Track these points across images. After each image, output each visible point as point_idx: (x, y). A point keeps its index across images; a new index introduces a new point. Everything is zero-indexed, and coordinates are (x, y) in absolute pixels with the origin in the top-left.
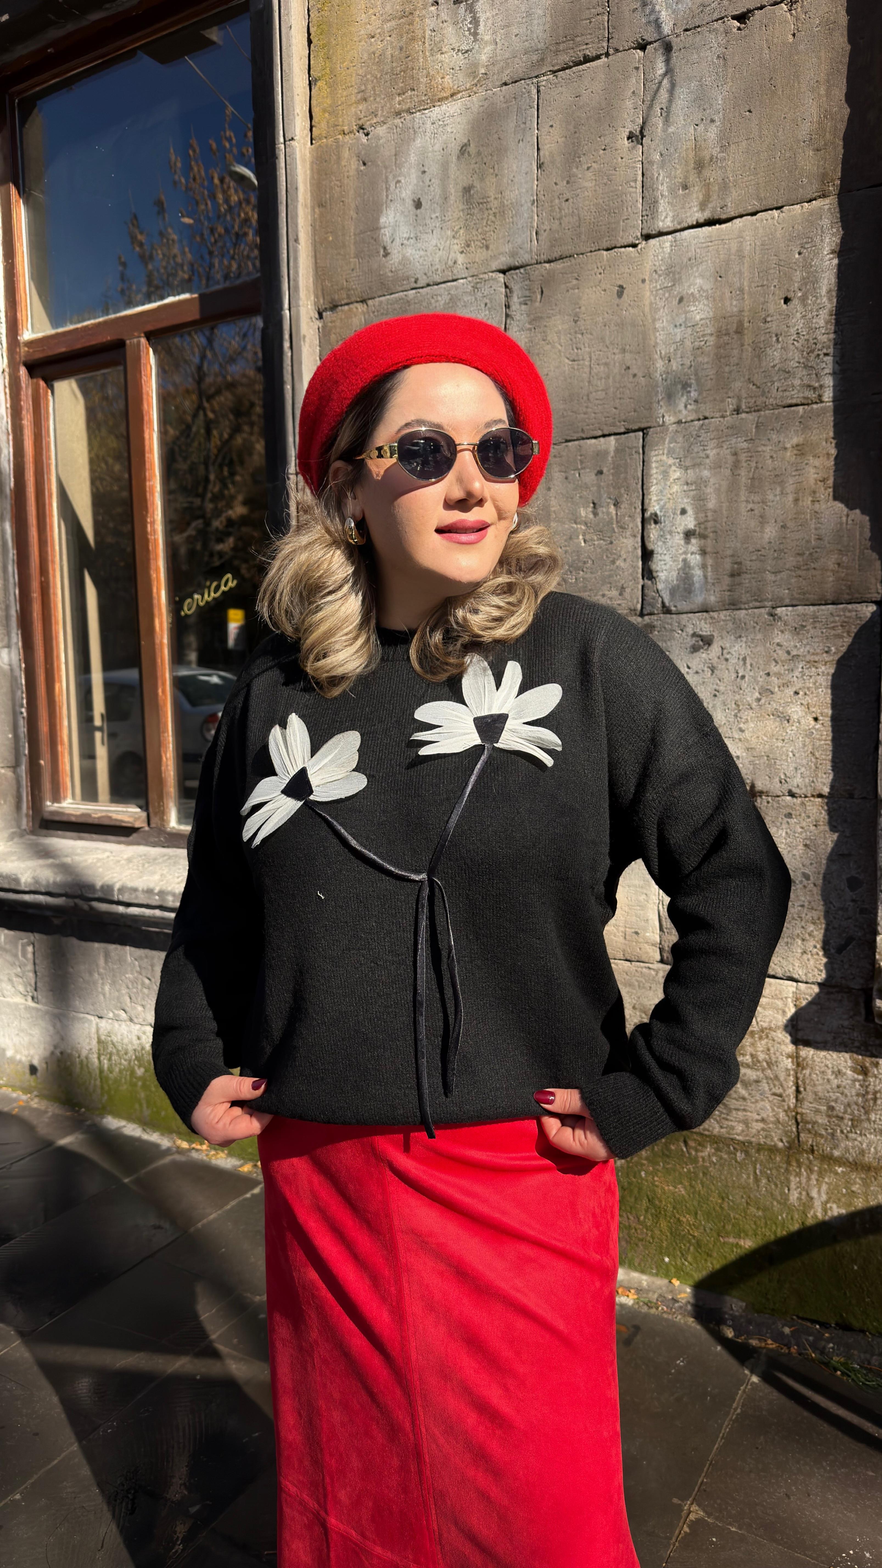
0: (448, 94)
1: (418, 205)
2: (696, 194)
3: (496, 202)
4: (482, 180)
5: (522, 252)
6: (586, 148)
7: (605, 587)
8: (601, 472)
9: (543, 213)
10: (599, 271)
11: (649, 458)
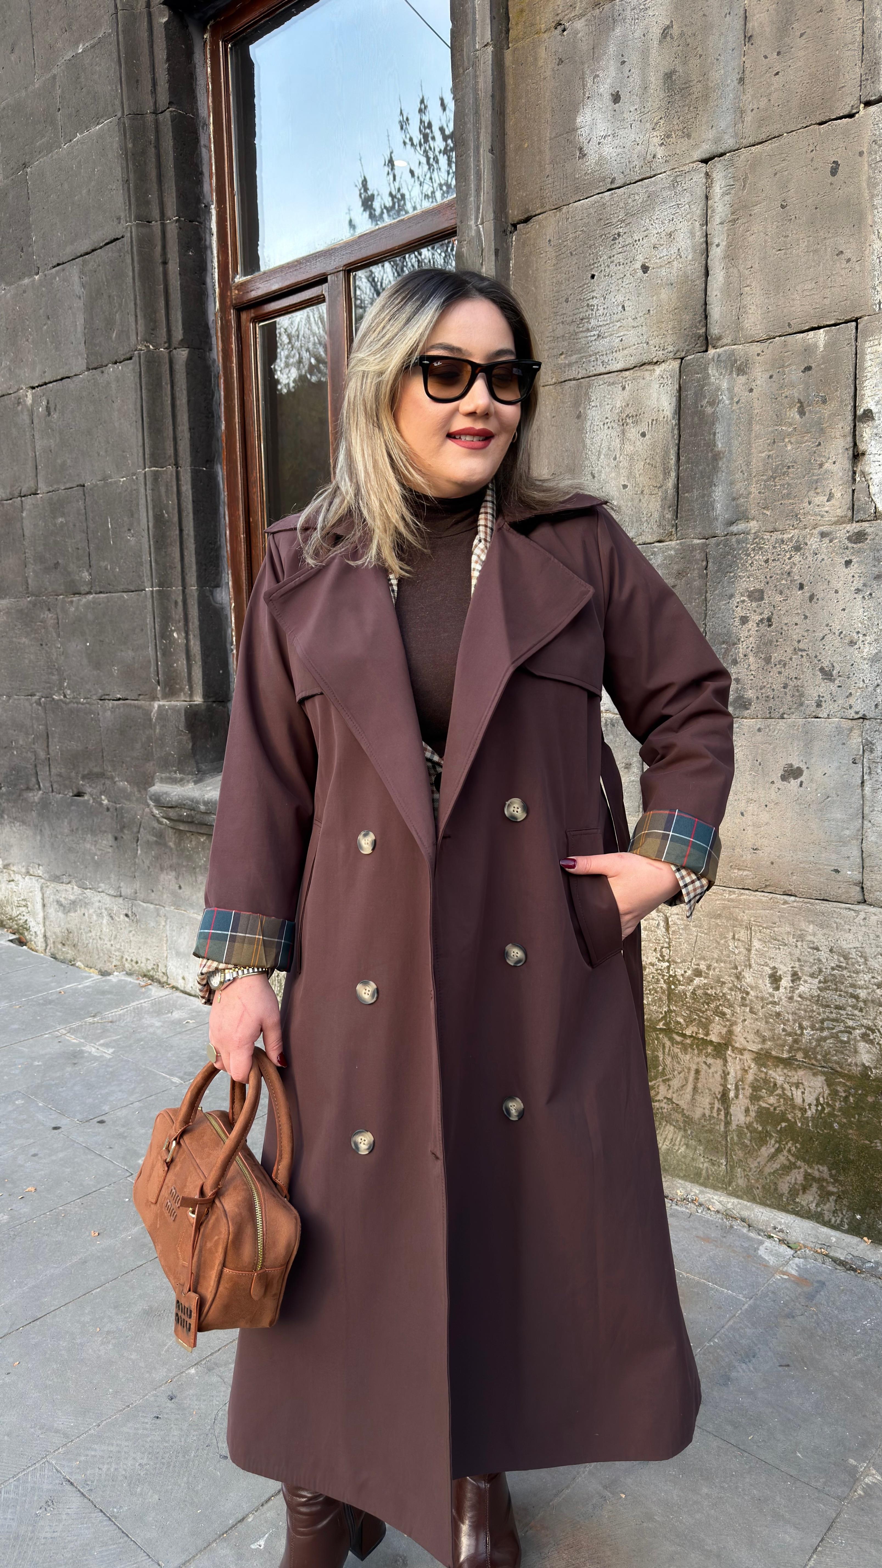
1: (616, 98)
3: (699, 85)
4: (685, 63)
5: (726, 137)
6: (799, 13)
7: (811, 493)
8: (808, 368)
9: (750, 91)
10: (811, 148)
11: (863, 350)
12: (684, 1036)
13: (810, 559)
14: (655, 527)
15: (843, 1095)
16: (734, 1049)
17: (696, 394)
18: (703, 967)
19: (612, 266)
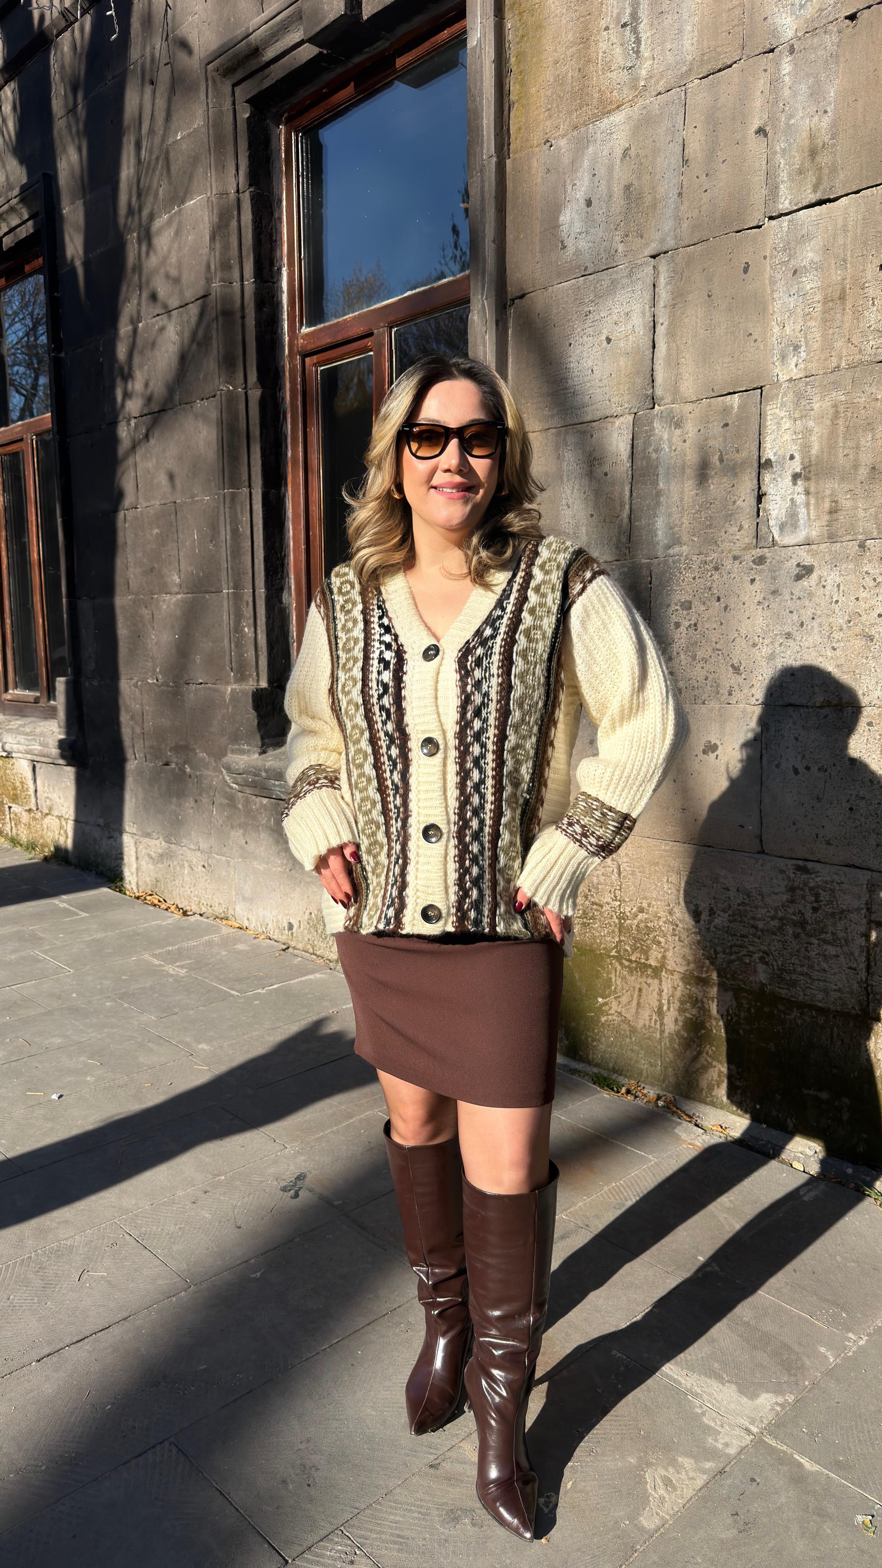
0: (615, 106)
1: (589, 203)
2: (811, 178)
3: (650, 197)
4: (639, 178)
5: (669, 239)
6: (722, 144)
7: (727, 525)
8: (726, 425)
9: (686, 203)
10: (730, 250)
11: (765, 412)
12: (630, 961)
13: (725, 577)
14: (613, 549)
15: (747, 1006)
16: (667, 970)
17: (644, 443)
18: (645, 905)
19: (585, 337)
